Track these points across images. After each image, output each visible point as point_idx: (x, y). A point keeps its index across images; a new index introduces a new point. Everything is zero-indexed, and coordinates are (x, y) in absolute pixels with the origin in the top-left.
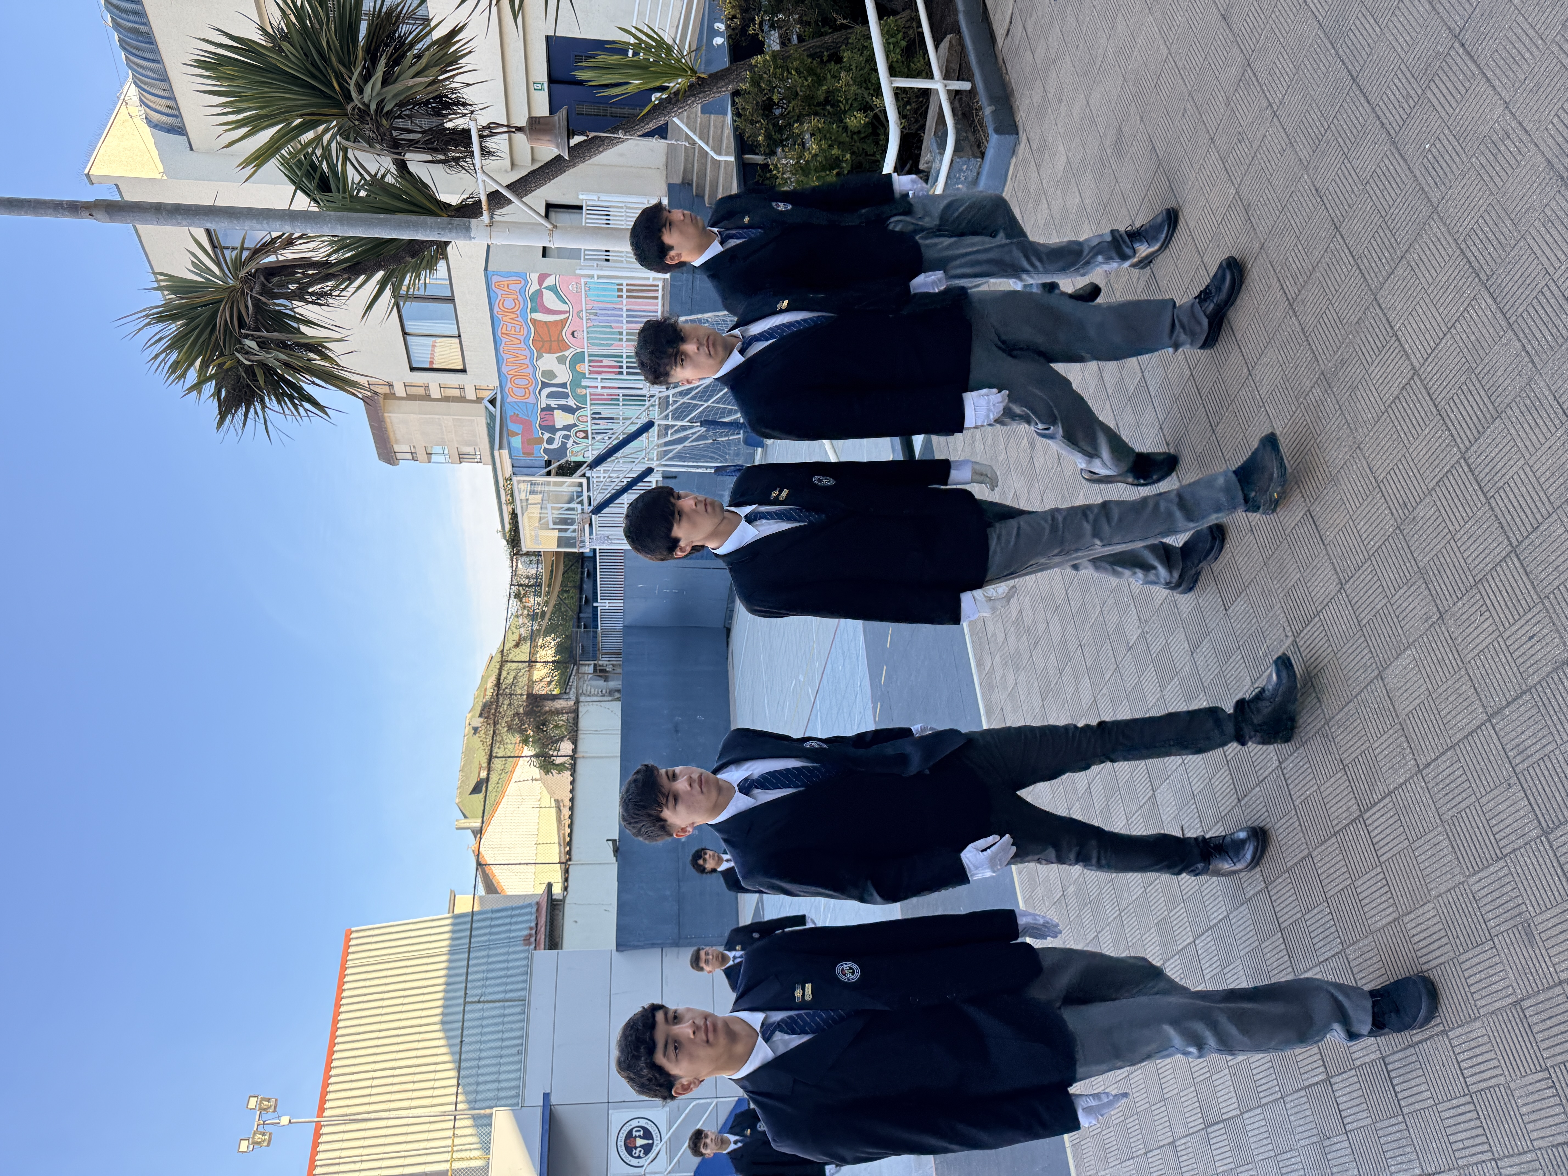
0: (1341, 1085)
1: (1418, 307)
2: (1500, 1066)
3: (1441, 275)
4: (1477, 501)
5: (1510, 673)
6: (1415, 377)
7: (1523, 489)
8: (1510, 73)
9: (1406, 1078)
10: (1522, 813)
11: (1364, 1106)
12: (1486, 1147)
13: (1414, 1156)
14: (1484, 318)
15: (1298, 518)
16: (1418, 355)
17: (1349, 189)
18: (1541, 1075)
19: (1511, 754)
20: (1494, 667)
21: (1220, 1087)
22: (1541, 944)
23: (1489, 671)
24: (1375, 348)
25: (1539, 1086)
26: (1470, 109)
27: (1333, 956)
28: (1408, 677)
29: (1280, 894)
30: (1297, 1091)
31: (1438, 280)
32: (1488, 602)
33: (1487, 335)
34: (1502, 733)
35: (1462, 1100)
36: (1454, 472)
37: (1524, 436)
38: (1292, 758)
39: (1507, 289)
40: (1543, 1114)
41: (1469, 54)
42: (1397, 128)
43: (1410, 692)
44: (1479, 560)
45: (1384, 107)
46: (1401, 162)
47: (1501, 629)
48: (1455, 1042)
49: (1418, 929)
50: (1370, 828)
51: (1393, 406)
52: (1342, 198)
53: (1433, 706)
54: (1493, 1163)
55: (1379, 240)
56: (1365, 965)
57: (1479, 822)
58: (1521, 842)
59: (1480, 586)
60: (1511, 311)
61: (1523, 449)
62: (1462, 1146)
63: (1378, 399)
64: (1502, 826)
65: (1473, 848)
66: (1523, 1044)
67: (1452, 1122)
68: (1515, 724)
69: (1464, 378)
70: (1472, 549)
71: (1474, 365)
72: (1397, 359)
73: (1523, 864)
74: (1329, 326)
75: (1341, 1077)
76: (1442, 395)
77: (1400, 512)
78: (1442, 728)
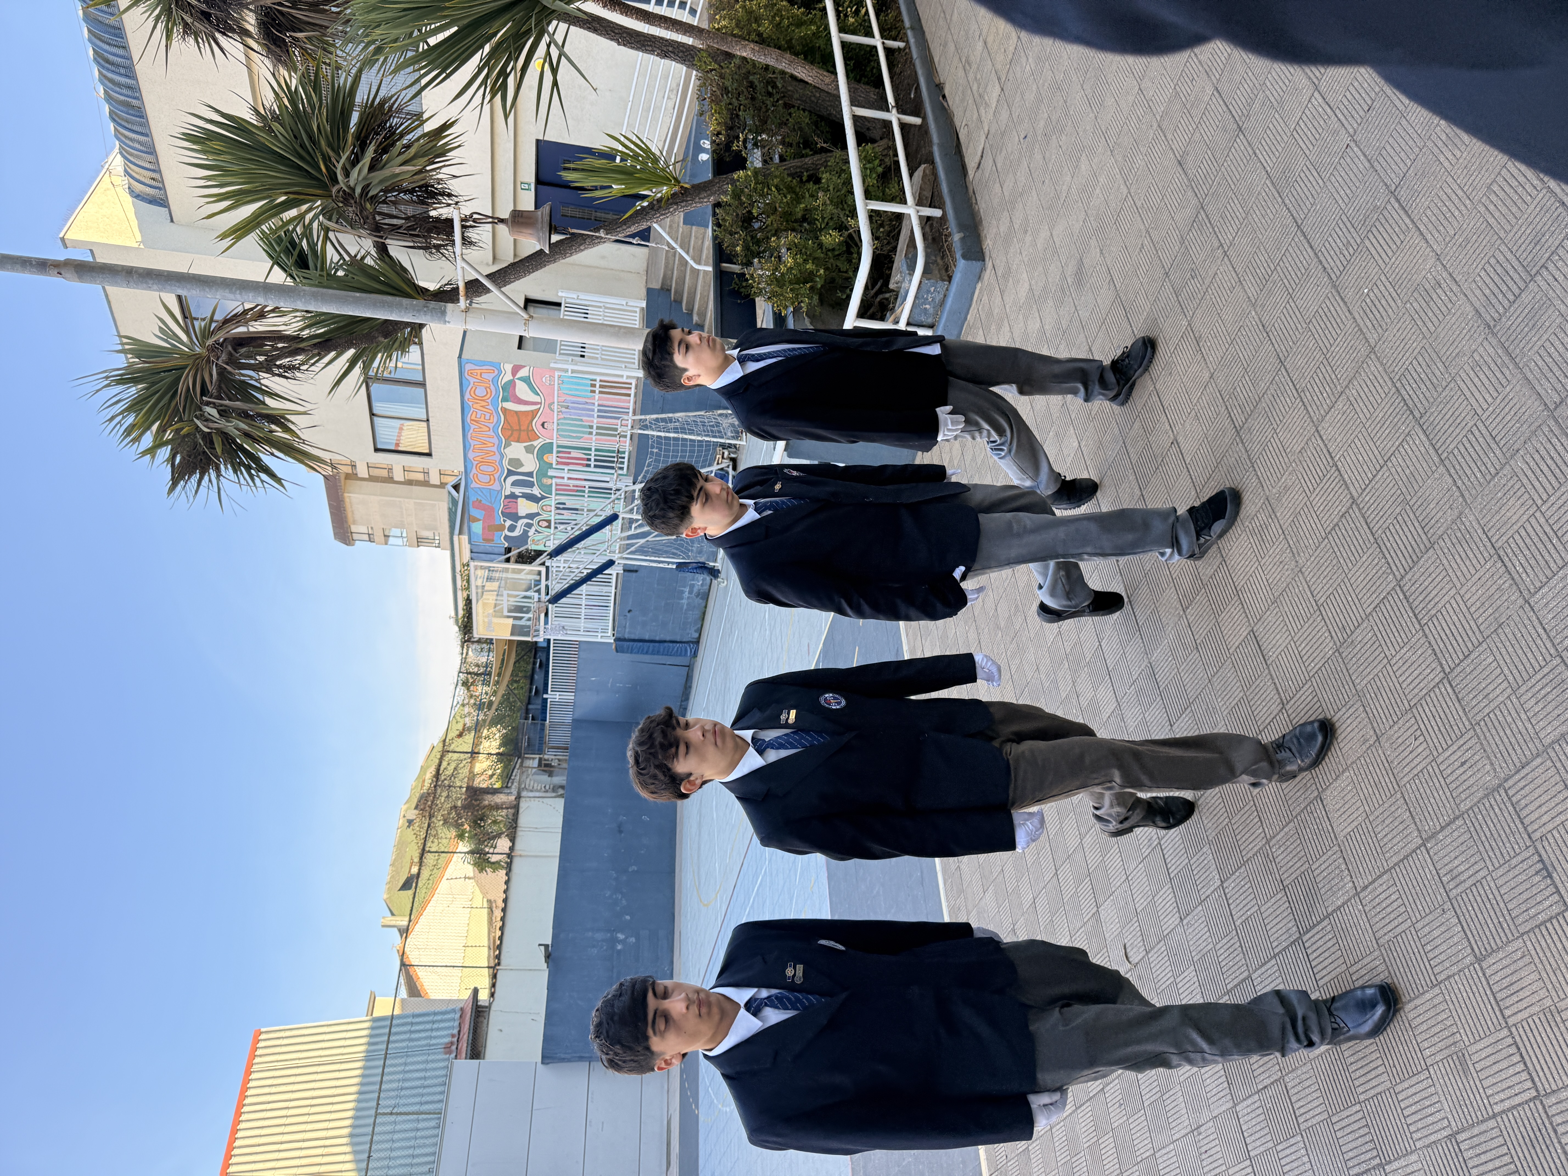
1: (1356, 440)
3: (1378, 410)
4: (1411, 628)
5: (1443, 798)
6: (1354, 506)
7: (1455, 618)
8: (1441, 228)
10: (1455, 939)
14: (1418, 453)
15: (1242, 638)
16: (1357, 485)
17: (1293, 327)
19: (1445, 879)
20: (1428, 792)
22: (1475, 1075)
23: (1424, 795)
24: (1316, 477)
26: (1405, 260)
27: (1272, 1083)
28: (1346, 799)
31: (1375, 415)
32: (1422, 726)
33: (1421, 470)
34: (1436, 858)
36: (1390, 598)
37: (1455, 566)
39: (1438, 427)
41: (1404, 209)
42: (1338, 273)
43: (1348, 813)
44: (1413, 685)
45: (1326, 253)
46: (1342, 304)
47: (1435, 753)
49: (1356, 1057)
50: (1309, 951)
51: (1333, 532)
52: (1287, 334)
53: (1370, 829)
55: (1320, 375)
56: (1303, 1094)
57: (1414, 947)
58: (1455, 969)
59: (1414, 710)
60: (1443, 448)
61: (1455, 580)
63: (1319, 526)
64: (1437, 952)
65: (1409, 974)
68: (1448, 849)
69: (1399, 509)
70: (1407, 674)
71: (1409, 497)
72: (1337, 488)
73: (1457, 991)
74: (1274, 454)
76: (1379, 525)
77: (1339, 635)
78: (1379, 851)
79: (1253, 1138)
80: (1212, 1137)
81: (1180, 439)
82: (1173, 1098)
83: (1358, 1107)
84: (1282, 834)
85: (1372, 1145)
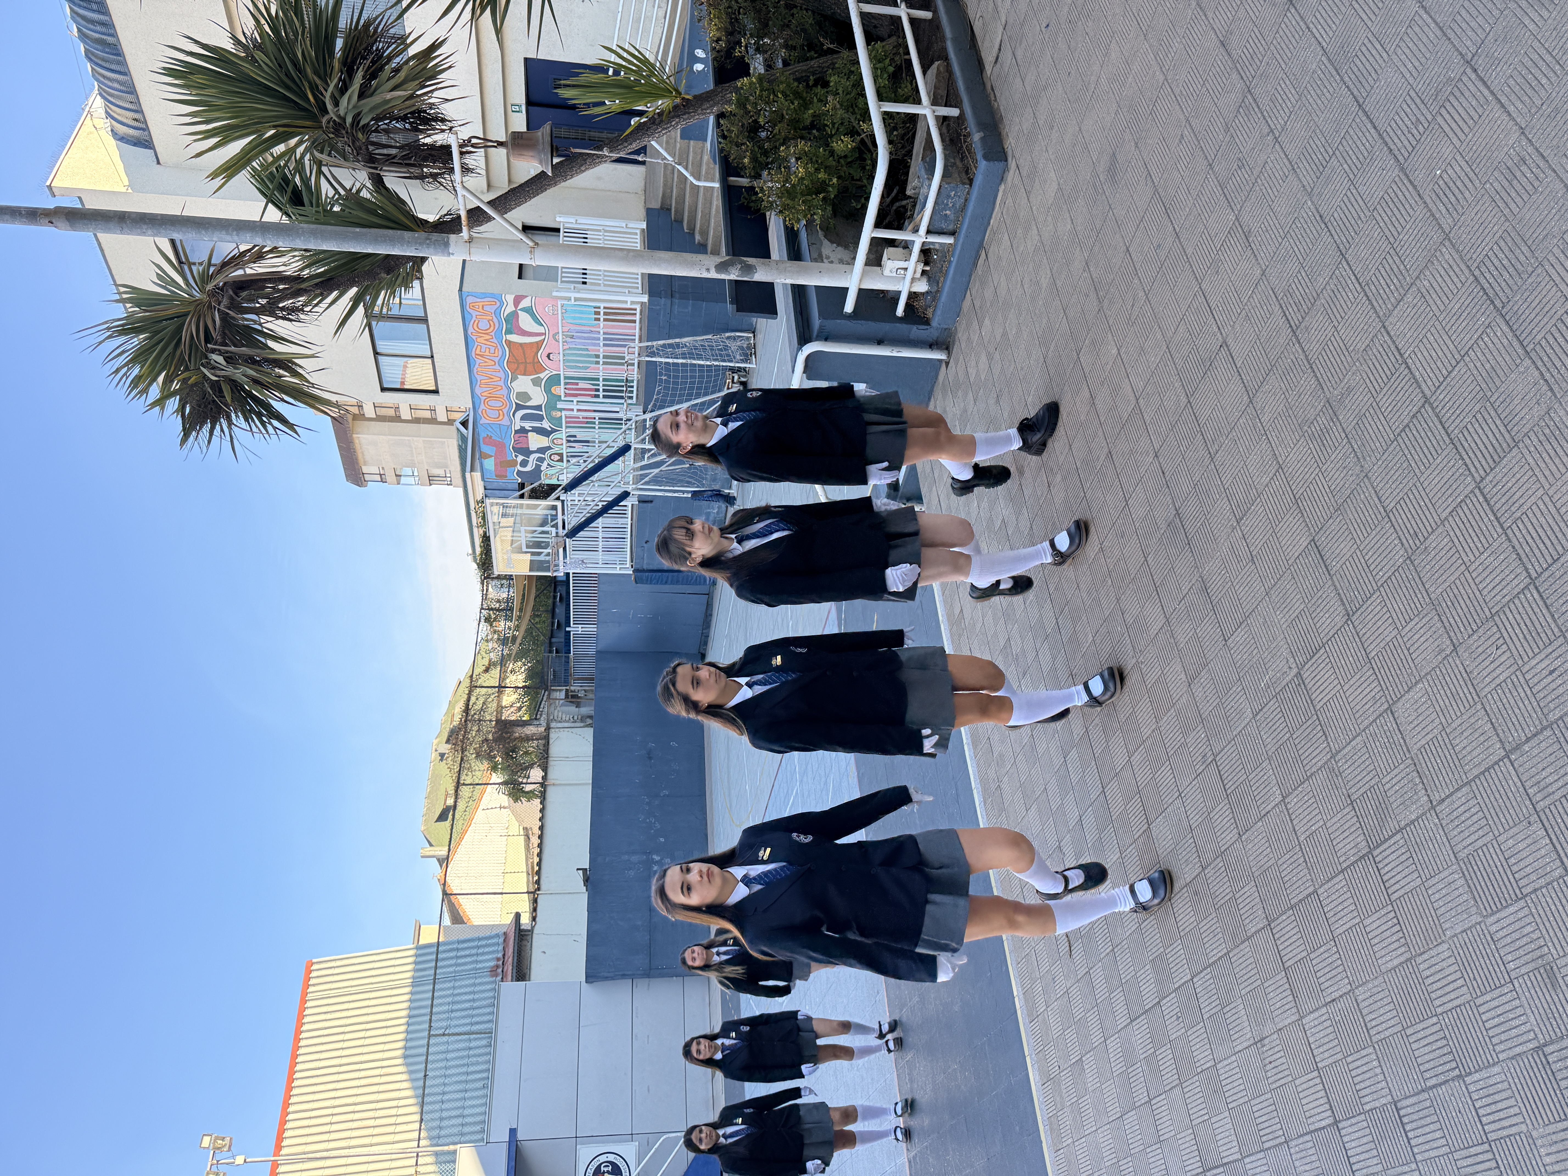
0: (1350, 1130)
1: (1429, 335)
2: (1521, 1113)
3: (1454, 301)
4: (1493, 532)
5: (1529, 708)
6: (1427, 406)
7: (1542, 519)
8: (1526, 98)
9: (1419, 1124)
10: (1543, 852)
11: (1375, 1152)
14: (1499, 346)
15: (1302, 548)
16: (1430, 383)
17: (1355, 215)
19: (1531, 791)
20: (1512, 702)
21: (1220, 1130)
23: (1507, 706)
24: (1383, 376)
26: (1484, 134)
27: (1341, 996)
28: (1420, 711)
29: (1284, 932)
30: (1301, 1136)
31: (1450, 307)
32: (1505, 635)
33: (1503, 363)
34: (1521, 770)
35: (1479, 1149)
36: (1468, 501)
37: (1543, 465)
38: (1296, 792)
39: (1524, 316)
41: (1482, 80)
42: (1406, 155)
43: (1422, 726)
44: (1495, 591)
45: (1392, 134)
46: (1411, 188)
47: (1520, 662)
48: (1472, 1088)
49: (1433, 970)
50: (1380, 866)
51: (1403, 434)
52: (1347, 224)
53: (1447, 741)
55: (1387, 266)
56: (1375, 1007)
57: (1497, 861)
58: (1542, 882)
59: (1496, 618)
60: (1529, 339)
61: (1542, 479)
63: (1387, 428)
64: (1522, 864)
65: (1491, 888)
66: (1546, 1091)
68: (1535, 761)
69: (1478, 406)
70: (1488, 581)
71: (1489, 394)
72: (1407, 387)
73: (1544, 904)
74: (1334, 353)
75: (1349, 1122)
76: (1455, 424)
77: (1411, 542)
78: (1457, 763)
79: (1321, 1050)
80: (1276, 1049)
81: (1230, 341)
82: (1234, 1011)
83: (1435, 1020)
84: (1349, 748)
85: (1450, 1057)
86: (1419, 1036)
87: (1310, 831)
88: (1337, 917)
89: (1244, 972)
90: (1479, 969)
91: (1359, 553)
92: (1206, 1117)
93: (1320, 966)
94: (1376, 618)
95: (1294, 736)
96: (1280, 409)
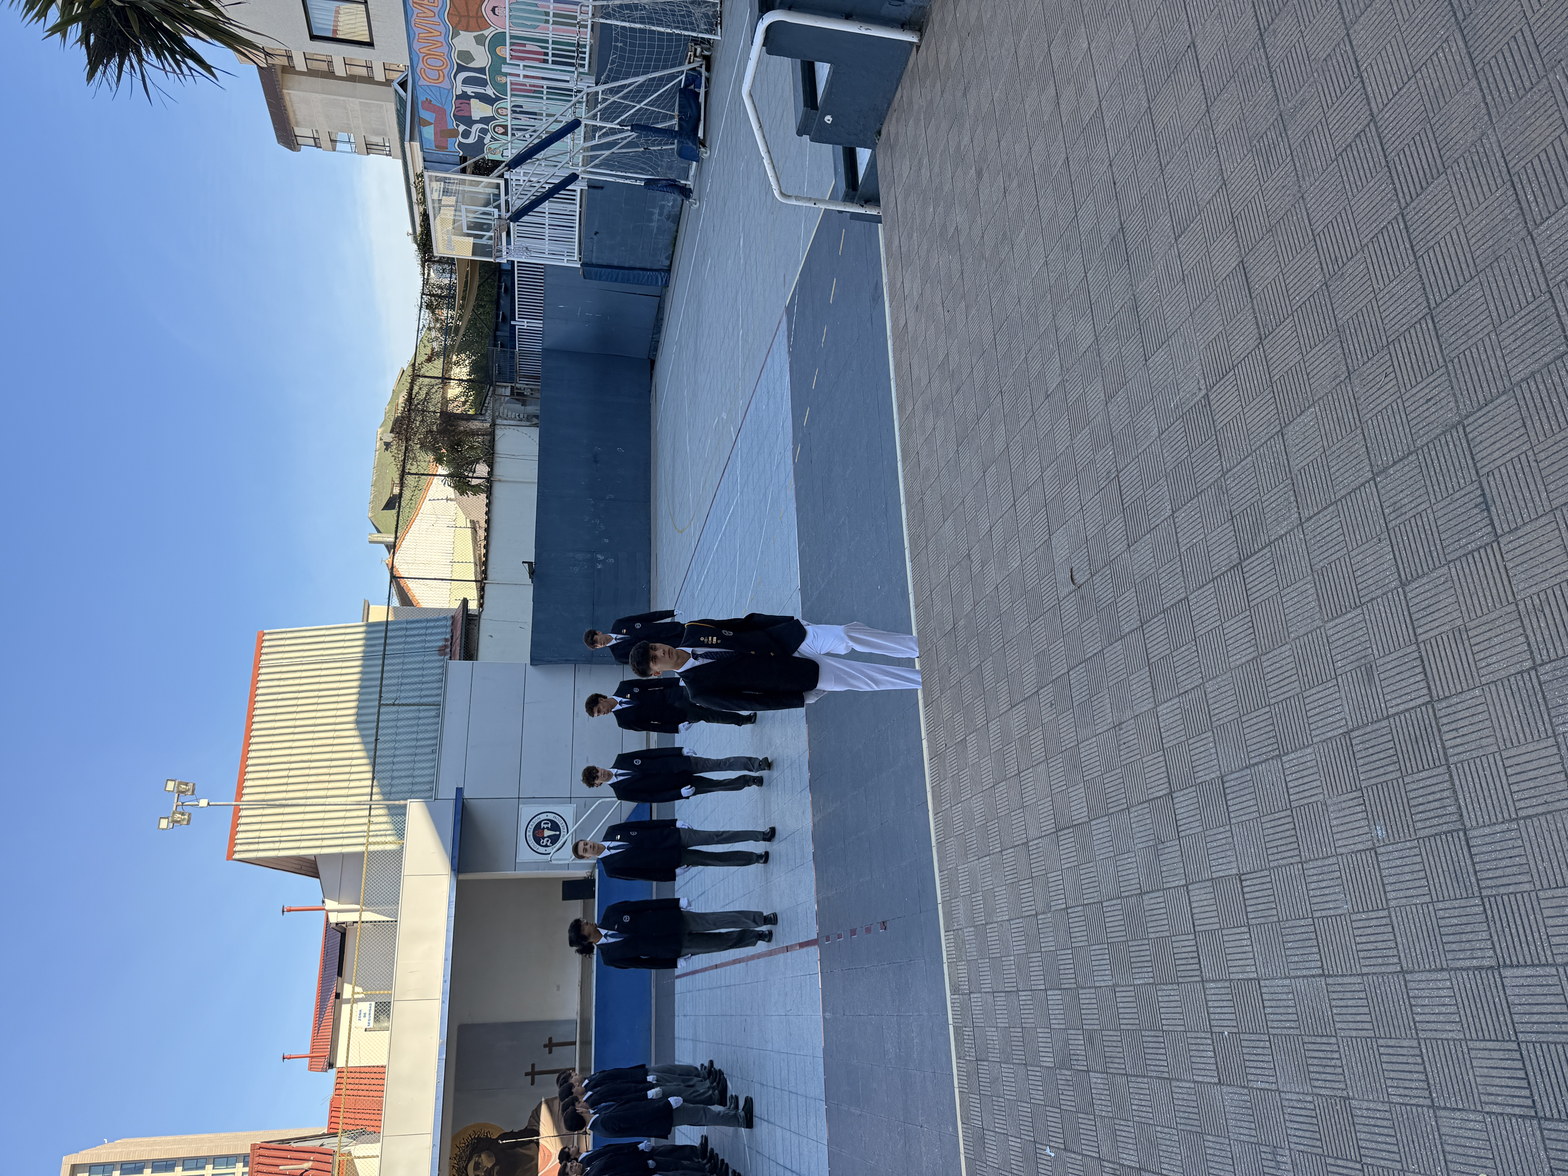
0: (1182, 799)
1: (1388, 47)
2: (1321, 786)
3: (1419, 11)
4: (1405, 260)
5: (1402, 434)
6: (1372, 124)
7: (1452, 250)
9: (1238, 794)
10: (1385, 566)
11: (1198, 817)
12: (1296, 852)
13: (1234, 859)
14: (1451, 63)
15: (1230, 269)
16: (1379, 100)
18: (1355, 794)
19: (1387, 511)
20: (1388, 428)
21: (1075, 799)
22: (1378, 683)
23: (1383, 431)
24: (1337, 89)
25: (1351, 803)
27: (1193, 689)
28: (1306, 434)
29: (1154, 632)
30: (1141, 803)
31: (1414, 16)
32: (1396, 363)
33: (1451, 83)
34: (1383, 491)
35: (1283, 814)
37: (1464, 194)
38: (1186, 507)
39: (1480, 32)
40: (1350, 826)
43: (1306, 448)
44: (1396, 320)
47: (1403, 391)
48: (1287, 765)
49: (1273, 667)
50: (1246, 575)
51: (1344, 154)
53: (1325, 463)
54: (1300, 866)
56: (1219, 698)
57: (1345, 573)
58: (1379, 592)
59: (1391, 347)
60: (1480, 57)
61: (1461, 209)
62: (1276, 851)
63: (1331, 146)
64: (1365, 577)
65: (1335, 597)
66: (1344, 768)
67: (1271, 831)
68: (1396, 483)
69: (1419, 127)
70: (1391, 309)
71: (1431, 115)
72: (1357, 103)
73: (1377, 612)
74: (1296, 61)
75: (1182, 793)
76: (1394, 146)
77: (1330, 267)
78: (1329, 484)
79: (1168, 733)
80: (1131, 732)
81: (1198, 43)
82: (1100, 700)
83: (1267, 709)
84: (1239, 467)
85: (1274, 740)
86: (1252, 722)
87: (1191, 544)
88: (1201, 620)
89: (1114, 666)
90: (1312, 666)
91: (1281, 277)
92: (1064, 788)
93: (1180, 663)
94: (1285, 343)
95: (1192, 455)
96: (1233, 121)
